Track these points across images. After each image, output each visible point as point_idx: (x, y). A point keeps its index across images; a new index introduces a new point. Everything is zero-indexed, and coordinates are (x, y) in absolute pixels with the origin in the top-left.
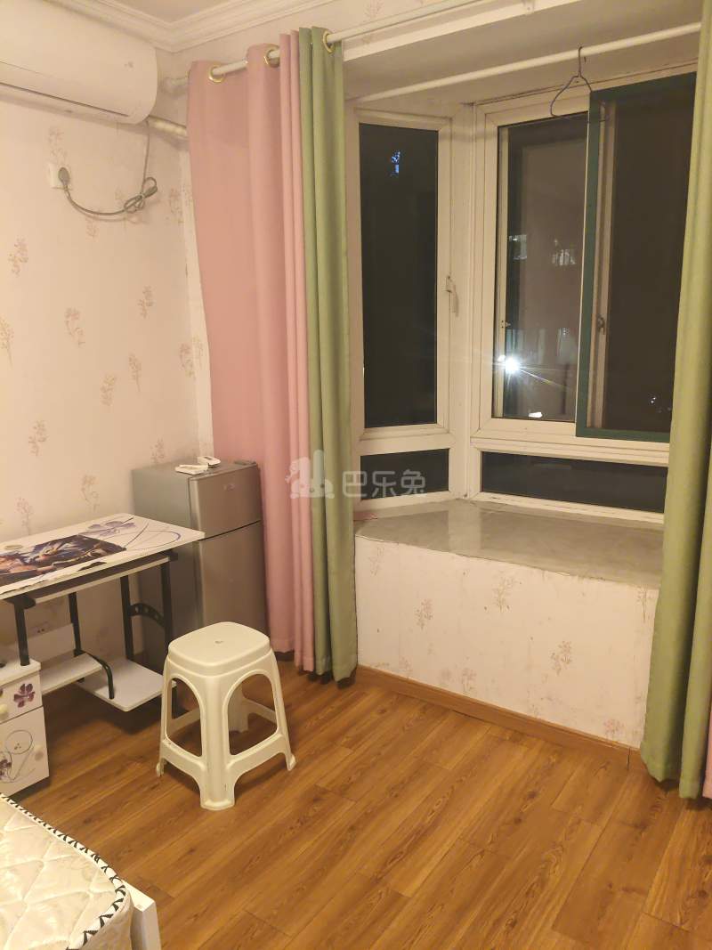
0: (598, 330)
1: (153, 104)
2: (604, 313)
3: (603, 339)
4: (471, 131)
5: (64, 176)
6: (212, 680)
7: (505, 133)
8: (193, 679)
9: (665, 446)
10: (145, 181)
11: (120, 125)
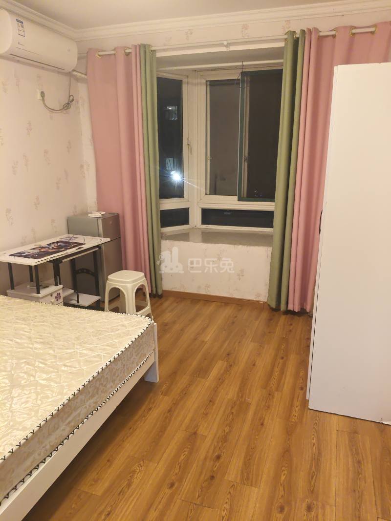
0: (245, 161)
1: (75, 65)
2: (247, 155)
3: (246, 164)
4: (195, 81)
5: (43, 94)
6: (129, 286)
7: (208, 83)
8: (121, 286)
9: (273, 204)
10: (70, 97)
11: (59, 73)
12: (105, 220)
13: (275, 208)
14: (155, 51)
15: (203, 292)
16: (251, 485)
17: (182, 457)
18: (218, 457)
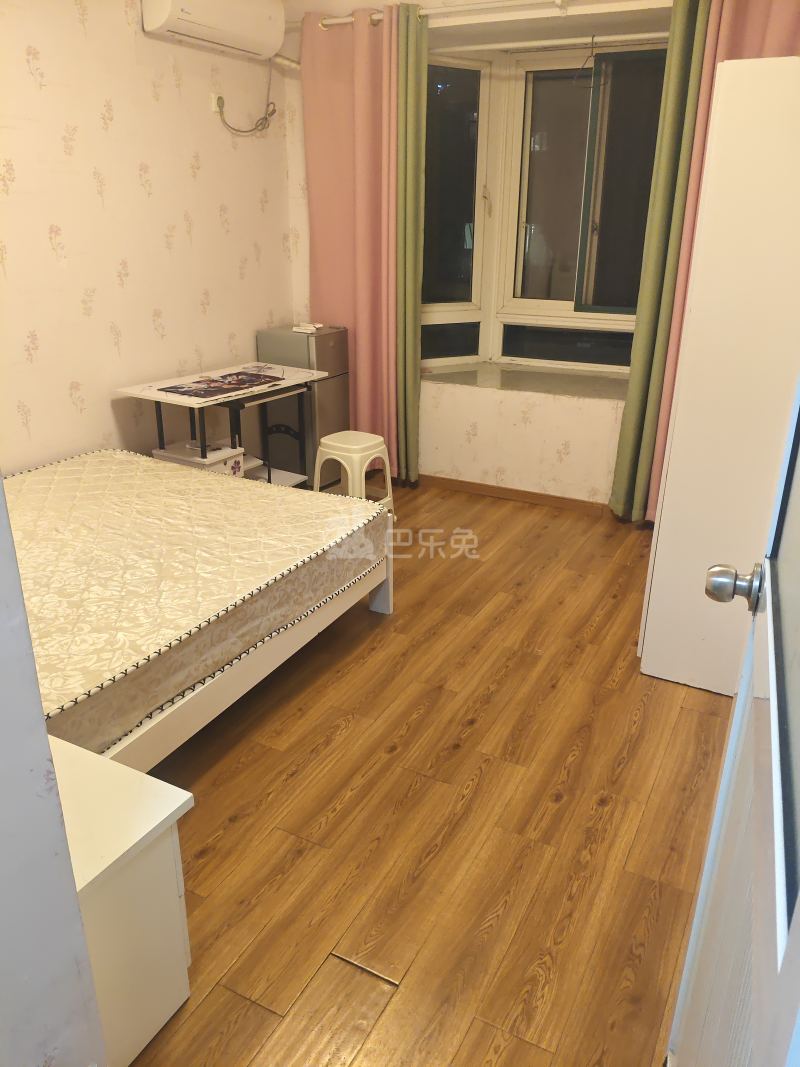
0: (593, 232)
1: (281, 44)
2: (597, 220)
3: (596, 238)
4: (504, 72)
5: (220, 101)
6: (356, 457)
7: (531, 76)
8: (343, 457)
9: (633, 317)
10: (268, 106)
11: (251, 60)
12: (320, 337)
13: (637, 325)
14: (426, 16)
15: (491, 482)
16: (517, 763)
17: (415, 716)
18: (472, 722)
